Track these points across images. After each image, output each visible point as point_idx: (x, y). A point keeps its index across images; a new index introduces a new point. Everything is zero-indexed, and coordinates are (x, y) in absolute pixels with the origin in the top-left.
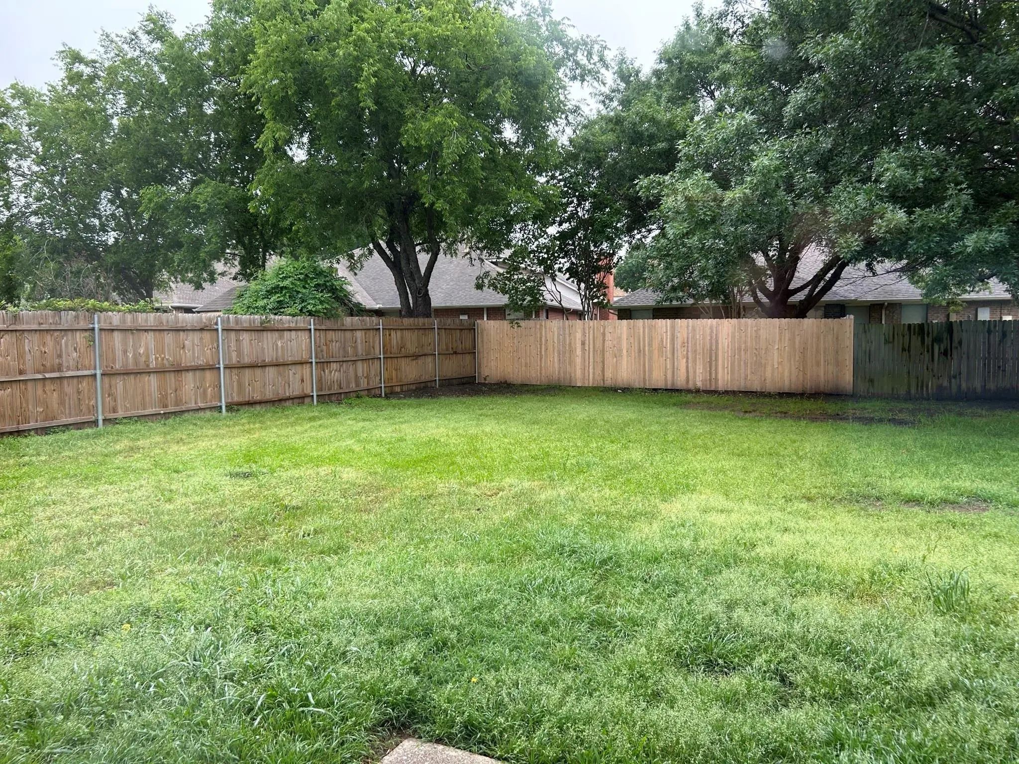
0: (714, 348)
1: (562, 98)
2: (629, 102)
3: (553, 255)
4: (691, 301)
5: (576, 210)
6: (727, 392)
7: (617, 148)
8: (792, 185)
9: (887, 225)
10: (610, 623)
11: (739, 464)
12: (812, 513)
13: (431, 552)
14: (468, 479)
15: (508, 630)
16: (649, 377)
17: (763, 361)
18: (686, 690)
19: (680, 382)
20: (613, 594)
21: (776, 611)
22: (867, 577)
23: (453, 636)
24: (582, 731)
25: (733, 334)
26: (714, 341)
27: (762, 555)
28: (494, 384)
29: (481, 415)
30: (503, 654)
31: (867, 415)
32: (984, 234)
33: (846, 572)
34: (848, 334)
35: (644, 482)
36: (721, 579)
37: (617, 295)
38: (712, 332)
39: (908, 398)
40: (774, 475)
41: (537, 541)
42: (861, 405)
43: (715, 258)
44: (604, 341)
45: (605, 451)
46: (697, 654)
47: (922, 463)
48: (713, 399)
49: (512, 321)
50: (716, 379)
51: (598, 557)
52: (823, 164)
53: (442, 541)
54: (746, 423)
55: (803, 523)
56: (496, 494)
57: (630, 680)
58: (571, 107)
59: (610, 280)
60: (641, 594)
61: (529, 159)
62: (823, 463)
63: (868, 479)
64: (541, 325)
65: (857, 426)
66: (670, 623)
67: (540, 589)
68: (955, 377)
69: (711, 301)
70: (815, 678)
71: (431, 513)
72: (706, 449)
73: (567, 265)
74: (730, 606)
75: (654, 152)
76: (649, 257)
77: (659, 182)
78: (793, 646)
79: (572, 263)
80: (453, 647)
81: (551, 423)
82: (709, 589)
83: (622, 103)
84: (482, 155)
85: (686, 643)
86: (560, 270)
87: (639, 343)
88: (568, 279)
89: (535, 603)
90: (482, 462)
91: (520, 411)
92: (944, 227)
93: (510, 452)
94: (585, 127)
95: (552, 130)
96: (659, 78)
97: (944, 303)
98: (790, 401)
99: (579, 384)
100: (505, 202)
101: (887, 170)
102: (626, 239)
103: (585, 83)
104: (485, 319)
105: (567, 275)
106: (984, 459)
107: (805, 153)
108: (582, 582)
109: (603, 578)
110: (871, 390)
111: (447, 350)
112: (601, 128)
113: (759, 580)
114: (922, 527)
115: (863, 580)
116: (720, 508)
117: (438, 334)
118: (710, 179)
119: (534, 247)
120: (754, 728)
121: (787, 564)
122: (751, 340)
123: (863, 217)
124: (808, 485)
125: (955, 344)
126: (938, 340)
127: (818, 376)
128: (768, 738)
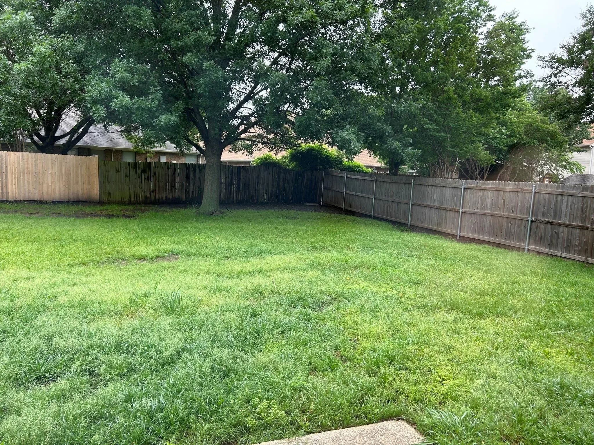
0: (4, 171)
6: (15, 201)
8: (60, 69)
9: (120, 104)
11: (34, 247)
12: (88, 272)
17: (41, 181)
18: (28, 400)
21: (79, 334)
22: (128, 303)
25: (18, 161)
26: (4, 167)
27: (62, 302)
31: (109, 213)
32: (168, 116)
33: (116, 303)
34: (95, 166)
36: (38, 322)
38: (2, 160)
39: (130, 203)
40: (59, 252)
42: (105, 207)
47: (143, 238)
50: (7, 193)
54: (33, 221)
55: (84, 279)
62: (89, 242)
63: (117, 249)
65: (105, 219)
68: (153, 192)
70: (111, 367)
72: (7, 239)
74: (49, 338)
78: (95, 352)
92: (150, 109)
97: (144, 152)
98: (60, 206)
101: (119, 71)
106: (173, 234)
107: (67, 50)
110: (110, 199)
113: (64, 318)
115: (127, 306)
116: (25, 277)
120: (80, 408)
121: (80, 305)
122: (32, 167)
123: (106, 96)
124: (82, 255)
125: (152, 174)
126: (144, 171)
127: (78, 191)
128: (90, 411)
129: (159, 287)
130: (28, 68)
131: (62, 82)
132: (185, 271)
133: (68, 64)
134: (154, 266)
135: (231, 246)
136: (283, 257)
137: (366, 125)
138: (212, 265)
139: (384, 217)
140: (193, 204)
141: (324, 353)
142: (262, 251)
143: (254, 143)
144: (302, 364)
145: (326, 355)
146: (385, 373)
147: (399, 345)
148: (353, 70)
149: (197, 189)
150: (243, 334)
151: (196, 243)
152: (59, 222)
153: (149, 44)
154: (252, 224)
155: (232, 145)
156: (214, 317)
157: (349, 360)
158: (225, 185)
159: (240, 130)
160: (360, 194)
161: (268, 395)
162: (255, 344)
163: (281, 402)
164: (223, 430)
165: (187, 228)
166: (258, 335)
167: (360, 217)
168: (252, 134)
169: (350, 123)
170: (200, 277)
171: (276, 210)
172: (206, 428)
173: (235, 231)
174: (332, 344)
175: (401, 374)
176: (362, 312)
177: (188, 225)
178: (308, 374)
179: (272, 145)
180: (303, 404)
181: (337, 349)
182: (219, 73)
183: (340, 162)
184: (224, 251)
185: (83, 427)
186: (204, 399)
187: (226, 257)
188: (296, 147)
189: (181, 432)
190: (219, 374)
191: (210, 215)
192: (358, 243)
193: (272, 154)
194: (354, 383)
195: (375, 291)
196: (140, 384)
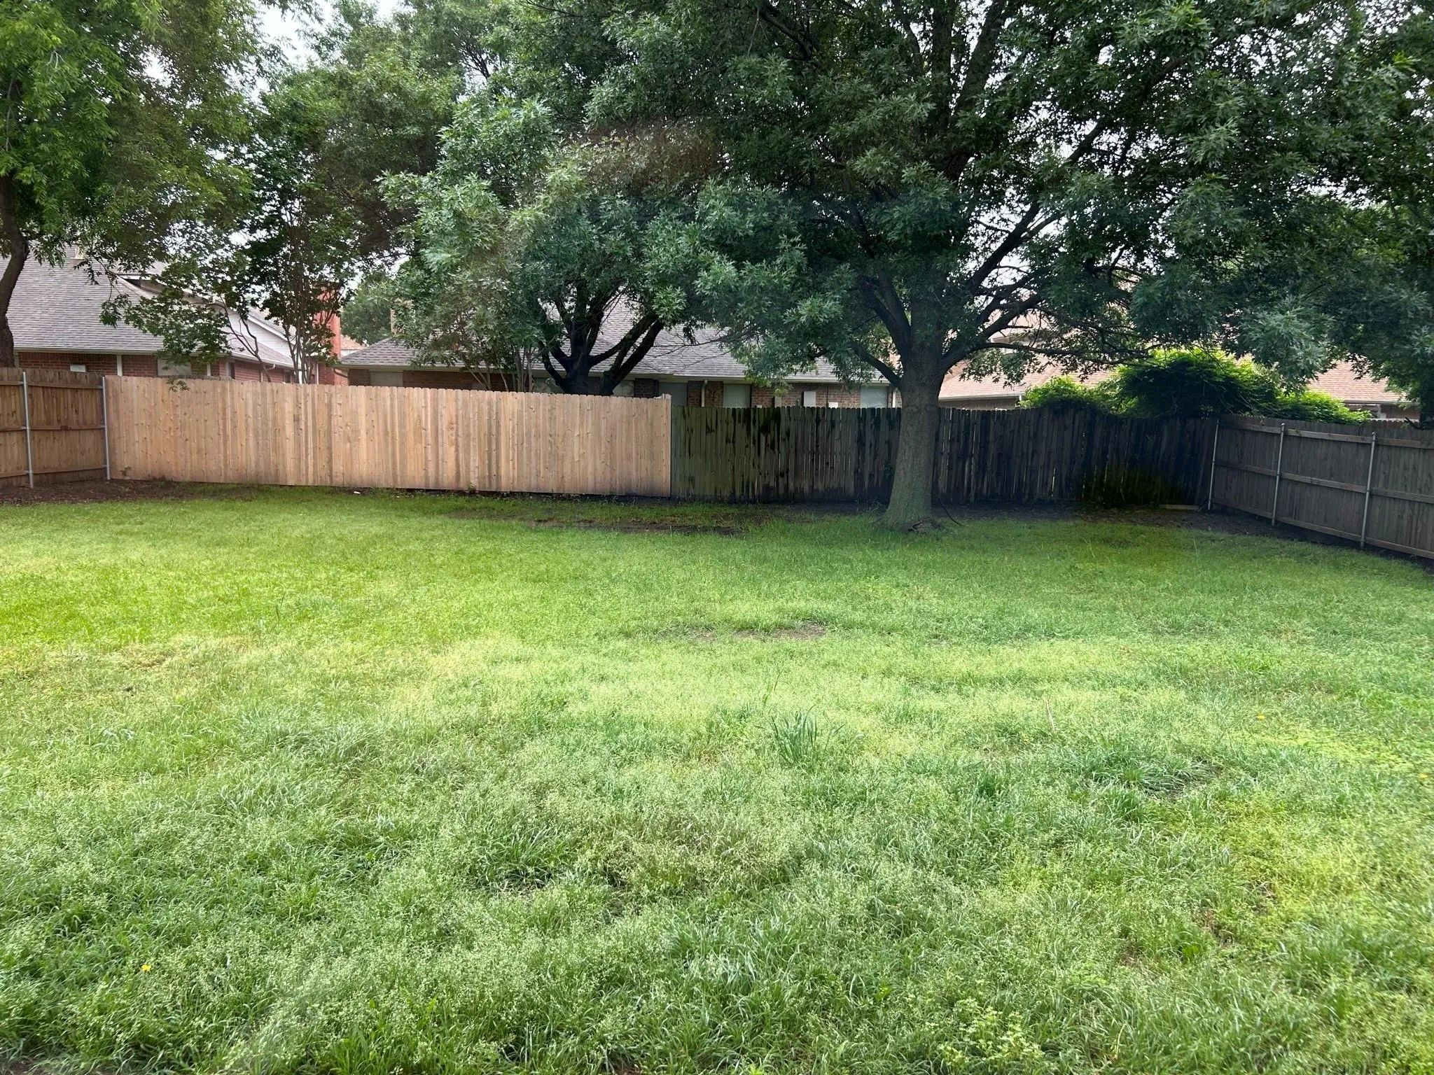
0: (494, 432)
1: (249, 28)
2: (360, 56)
3: (241, 278)
4: (460, 364)
5: (278, 210)
6: (512, 494)
7: (343, 122)
8: (598, 214)
9: (714, 280)
10: (367, 840)
11: (536, 593)
12: (632, 653)
13: (45, 765)
14: (105, 639)
15: (200, 876)
16: (402, 471)
17: (560, 452)
18: (488, 918)
19: (447, 480)
20: (369, 797)
21: (599, 790)
22: (703, 730)
23: (101, 902)
24: (337, 1011)
25: (520, 412)
26: (494, 423)
27: (575, 715)
28: (142, 482)
29: (121, 533)
30: (194, 917)
31: (688, 523)
32: (818, 301)
33: (679, 727)
34: (664, 419)
35: (404, 627)
36: (524, 756)
37: (347, 348)
38: (490, 409)
39: (733, 501)
40: (582, 606)
41: (239, 731)
42: (681, 510)
43: (497, 304)
44: (330, 416)
45: (340, 583)
46: (498, 865)
47: (753, 581)
48: (493, 503)
49: (171, 380)
50: (498, 476)
51: (344, 745)
52: (636, 189)
53: (64, 747)
54: (541, 536)
55: (622, 668)
56: (160, 662)
57: (405, 921)
58: (264, 45)
59: (336, 324)
60: (412, 791)
61: (196, 119)
62: (641, 586)
63: (696, 603)
64: (224, 388)
65: (678, 536)
66: (458, 827)
67: (251, 807)
68: (782, 475)
69: (488, 365)
70: (653, 872)
71: (39, 702)
72: (490, 574)
73: (266, 295)
74: (540, 792)
75: (401, 138)
76: (398, 295)
77: (413, 184)
78: (624, 833)
79: (274, 293)
80: (101, 920)
81: (249, 543)
82: (510, 771)
83: (348, 54)
84: (108, 100)
85: (482, 852)
86: (254, 304)
87: (385, 423)
88: (267, 318)
89: (244, 829)
90: (128, 611)
91: (192, 525)
92: (777, 289)
93: (180, 591)
94: (289, 82)
95: (233, 77)
96: (405, 28)
97: (769, 384)
98: (594, 505)
99: (291, 482)
100: (154, 183)
101: (713, 207)
102: (360, 264)
103: (288, 12)
104: (120, 373)
105: (267, 312)
106: (817, 574)
107: (614, 171)
108: (321, 786)
109: (353, 774)
110: (692, 491)
111: (49, 422)
112: (317, 88)
113: (574, 750)
114: (758, 660)
115: (700, 735)
116: (515, 656)
117: (30, 396)
118: (489, 189)
119: (207, 262)
120: (583, 954)
121: (608, 724)
122: (544, 422)
123: (686, 266)
124: (625, 616)
125: (783, 435)
126: (765, 429)
127: (629, 473)
128: (601, 963)
129: (773, 700)
130: (537, 217)
131: (601, 240)
132: (835, 664)
133: (612, 202)
134: (768, 647)
135: (950, 609)
136: (1082, 647)
137: (1344, 293)
138: (900, 653)
139: (1399, 547)
140: (870, 505)
141: (1166, 911)
142: (1028, 629)
143: (1025, 355)
144: (1101, 931)
145: (1171, 917)
146: (1341, 993)
147: (1399, 917)
148: (1304, 148)
149: (882, 468)
150: (956, 835)
151: (868, 598)
152: (588, 539)
153: (781, 137)
154: (1011, 557)
155: (968, 362)
156: (887, 782)
157: (1238, 940)
158: (950, 459)
159: (991, 322)
160: (1325, 482)
161: (1003, 997)
162: (983, 863)
163: (1034, 1019)
164: (881, 1063)
165: (850, 561)
166: (993, 842)
167: (1323, 544)
168: (1021, 331)
169: (1295, 291)
170: (868, 683)
171: (1079, 521)
172: (841, 1049)
173: (964, 572)
174: (1194, 890)
175: (1393, 1001)
176: (1293, 813)
177: (854, 555)
178: (1117, 959)
179: (1075, 356)
180: (1093, 1036)
181: (1205, 904)
182: (938, 190)
183: (1270, 395)
184: (932, 622)
185: (584, 996)
186: (846, 980)
187: (936, 637)
188: (1140, 357)
189: (785, 1047)
190: (886, 924)
191: (908, 531)
192: (1306, 620)
193: (1074, 378)
194: (1246, 1005)
195: (1341, 756)
196: (708, 919)
